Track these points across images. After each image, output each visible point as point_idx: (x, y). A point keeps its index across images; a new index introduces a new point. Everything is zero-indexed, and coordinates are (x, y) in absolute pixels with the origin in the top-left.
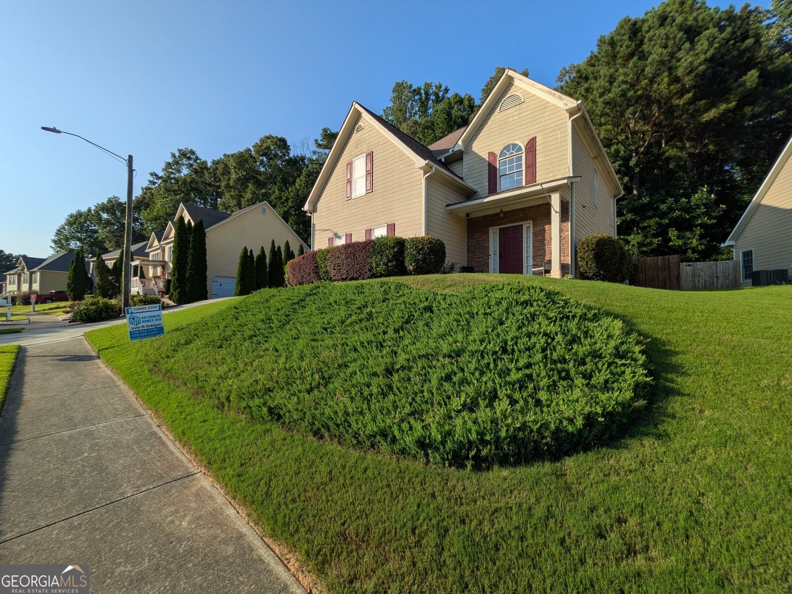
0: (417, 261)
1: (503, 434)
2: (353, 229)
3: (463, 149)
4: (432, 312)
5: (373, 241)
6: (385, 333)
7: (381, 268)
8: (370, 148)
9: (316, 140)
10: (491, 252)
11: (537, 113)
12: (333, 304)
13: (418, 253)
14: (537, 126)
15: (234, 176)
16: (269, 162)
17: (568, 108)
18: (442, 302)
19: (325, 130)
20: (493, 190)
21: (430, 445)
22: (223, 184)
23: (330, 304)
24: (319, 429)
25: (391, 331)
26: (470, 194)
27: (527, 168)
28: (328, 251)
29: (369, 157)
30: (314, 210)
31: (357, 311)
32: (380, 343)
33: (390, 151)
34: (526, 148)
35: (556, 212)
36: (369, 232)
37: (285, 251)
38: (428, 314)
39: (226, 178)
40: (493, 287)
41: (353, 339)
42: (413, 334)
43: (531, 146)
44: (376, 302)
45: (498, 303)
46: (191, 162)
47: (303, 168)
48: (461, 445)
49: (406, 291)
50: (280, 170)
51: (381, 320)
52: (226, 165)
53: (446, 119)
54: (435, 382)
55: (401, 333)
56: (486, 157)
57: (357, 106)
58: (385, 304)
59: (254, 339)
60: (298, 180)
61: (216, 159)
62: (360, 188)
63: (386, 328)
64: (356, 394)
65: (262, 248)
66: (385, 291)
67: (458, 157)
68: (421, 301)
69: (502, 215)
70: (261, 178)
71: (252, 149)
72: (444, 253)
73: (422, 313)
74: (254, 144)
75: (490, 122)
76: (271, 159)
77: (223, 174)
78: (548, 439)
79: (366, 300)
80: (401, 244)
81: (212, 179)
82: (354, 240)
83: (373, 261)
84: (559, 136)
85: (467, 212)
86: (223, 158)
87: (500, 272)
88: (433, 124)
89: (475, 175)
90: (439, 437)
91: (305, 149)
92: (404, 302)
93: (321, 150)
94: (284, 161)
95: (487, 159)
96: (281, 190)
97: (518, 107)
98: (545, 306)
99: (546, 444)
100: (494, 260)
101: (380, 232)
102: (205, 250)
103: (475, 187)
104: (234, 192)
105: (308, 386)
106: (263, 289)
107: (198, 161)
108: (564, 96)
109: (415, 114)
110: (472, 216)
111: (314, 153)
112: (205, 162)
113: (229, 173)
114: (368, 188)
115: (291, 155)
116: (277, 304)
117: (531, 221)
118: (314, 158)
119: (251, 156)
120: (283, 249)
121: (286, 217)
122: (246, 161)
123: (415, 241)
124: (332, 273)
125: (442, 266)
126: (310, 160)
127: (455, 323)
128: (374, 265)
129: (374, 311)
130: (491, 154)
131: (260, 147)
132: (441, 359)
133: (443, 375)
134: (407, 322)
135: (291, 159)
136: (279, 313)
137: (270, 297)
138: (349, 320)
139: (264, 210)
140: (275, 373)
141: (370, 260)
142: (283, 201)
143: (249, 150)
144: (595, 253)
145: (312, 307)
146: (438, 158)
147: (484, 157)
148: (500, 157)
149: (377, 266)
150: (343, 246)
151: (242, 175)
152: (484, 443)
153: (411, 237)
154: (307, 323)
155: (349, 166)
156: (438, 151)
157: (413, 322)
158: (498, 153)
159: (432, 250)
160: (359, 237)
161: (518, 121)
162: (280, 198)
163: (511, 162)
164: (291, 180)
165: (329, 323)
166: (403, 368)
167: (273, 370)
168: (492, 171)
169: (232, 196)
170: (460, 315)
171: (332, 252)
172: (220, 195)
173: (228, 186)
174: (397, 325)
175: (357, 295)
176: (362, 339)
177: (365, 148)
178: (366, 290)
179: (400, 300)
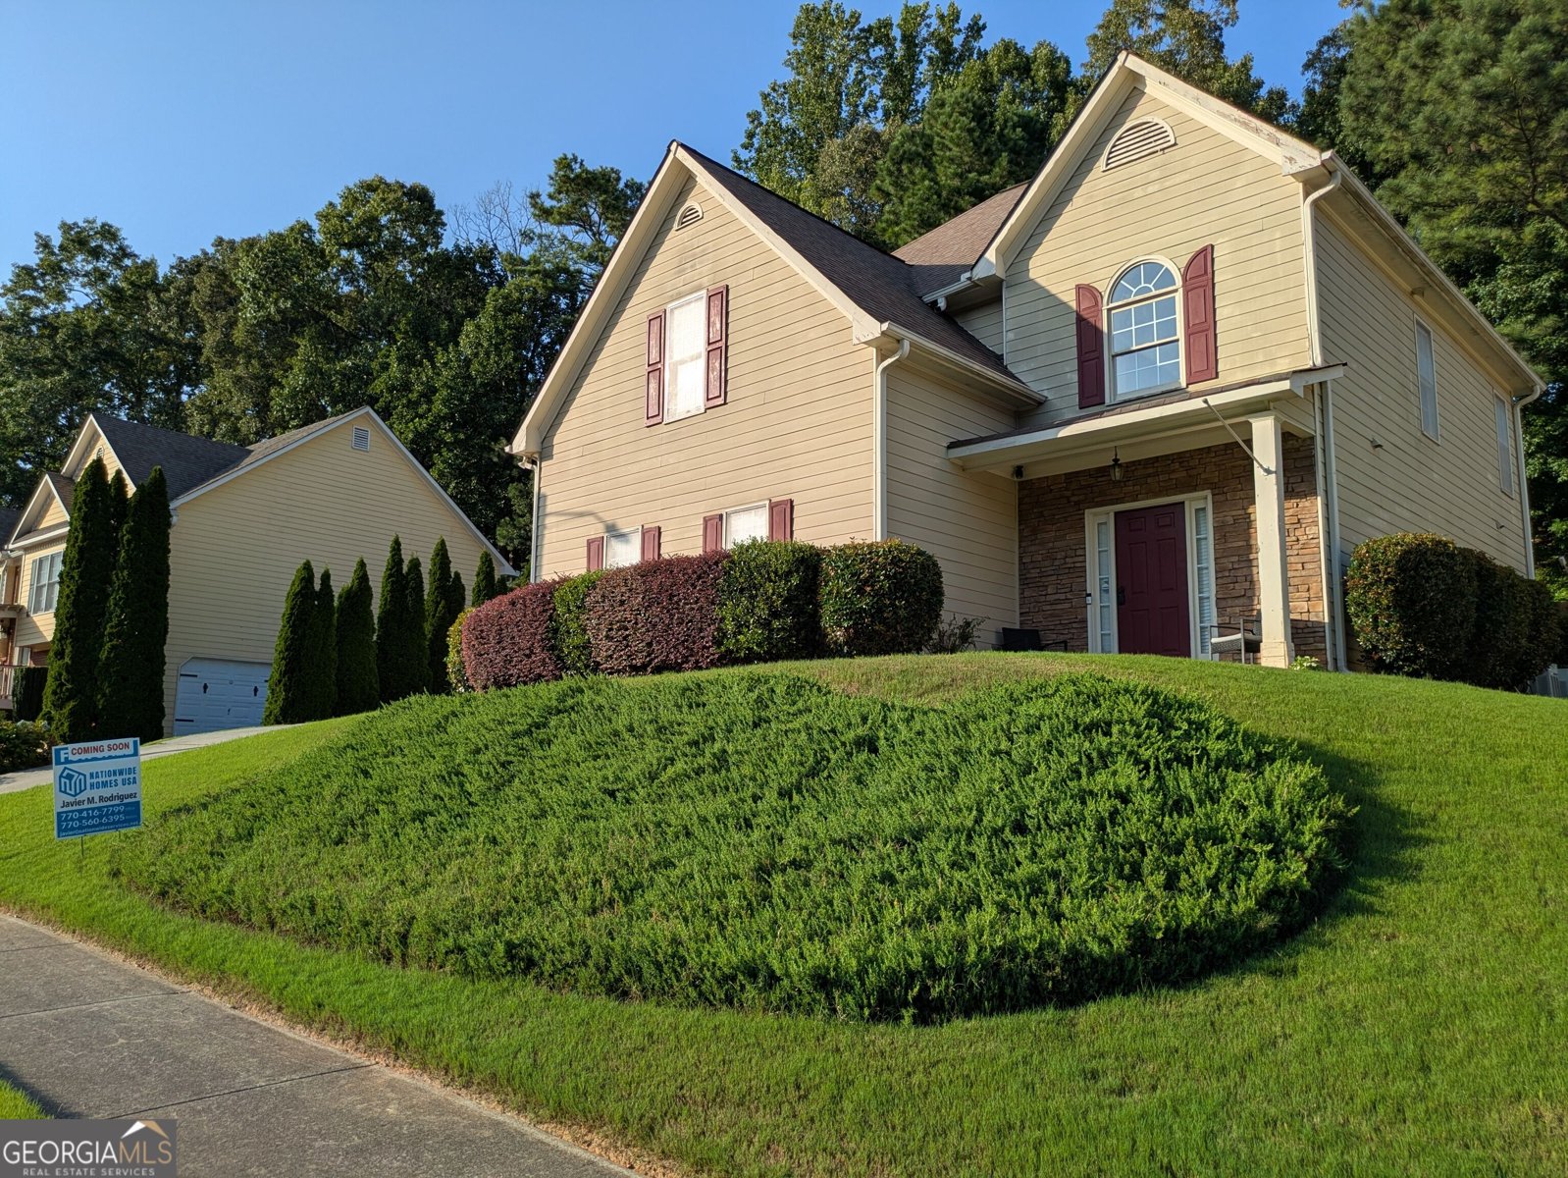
0: (856, 615)
1: (971, 957)
2: (667, 514)
3: (1001, 274)
4: (874, 750)
5: (727, 556)
6: (756, 798)
7: (752, 636)
8: (720, 276)
9: (534, 196)
10: (1092, 585)
11: (1212, 178)
12: (626, 735)
13: (860, 590)
14: (1213, 215)
15: (249, 314)
16: (369, 267)
17: (1295, 169)
18: (901, 727)
19: (565, 164)
20: (1092, 394)
21: (837, 983)
22: (210, 340)
23: (616, 734)
24: (619, 980)
25: (771, 796)
26: (1024, 411)
27: (1188, 335)
28: (590, 583)
29: (716, 301)
30: (544, 451)
31: (687, 750)
32: (745, 820)
33: (780, 287)
34: (1185, 280)
35: (1268, 471)
36: (715, 524)
37: (432, 573)
38: (864, 756)
39: (222, 318)
40: (1034, 690)
41: (680, 812)
42: (823, 800)
43: (1201, 271)
44: (737, 728)
45: (1031, 729)
46: (102, 265)
47: (486, 288)
48: (893, 978)
49: (815, 699)
50: (408, 291)
51: (747, 770)
52: (223, 276)
53: (970, 131)
54: (858, 886)
55: (796, 798)
56: (1070, 298)
57: (682, 155)
58: (759, 732)
59: (430, 820)
60: (469, 327)
61: (187, 257)
62: (687, 389)
63: (761, 787)
64: (694, 912)
65: (362, 565)
66: (759, 700)
67: (988, 295)
68: (849, 725)
69: (1117, 474)
70: (342, 320)
71: (315, 225)
72: (937, 592)
73: (851, 754)
74: (321, 207)
75: (1079, 198)
76: (379, 257)
77: (212, 306)
78: (1058, 970)
79: (711, 723)
80: (809, 562)
81: (174, 322)
82: (668, 551)
83: (727, 613)
84: (1278, 245)
85: (1018, 463)
86: (211, 250)
87: (1123, 648)
88: (928, 146)
89: (1039, 351)
90: (854, 963)
91: (494, 224)
92: (808, 728)
93: (548, 228)
94: (421, 263)
95: (1074, 305)
96: (408, 360)
97: (1158, 159)
98: (1138, 736)
99: (1053, 978)
100: (1102, 612)
101: (749, 528)
102: (165, 571)
103: (1036, 386)
104: (247, 364)
105: (589, 903)
106: (413, 699)
107: (128, 262)
108: (1284, 137)
109: (871, 107)
110: (1031, 474)
111: (527, 236)
112: (149, 266)
113: (233, 301)
114: (714, 392)
115: (447, 244)
116: (471, 735)
117: (1208, 493)
118: (526, 252)
119: (311, 247)
120: (426, 568)
121: (423, 449)
122: (295, 264)
123: (854, 557)
124: (603, 649)
125: (930, 630)
126: (513, 260)
127: (923, 775)
128: (730, 627)
129: (730, 748)
130: (1084, 290)
131: (342, 218)
132: (879, 845)
133: (877, 873)
134: (813, 773)
135: (445, 256)
136: (482, 758)
137: (446, 718)
138: (670, 771)
139: (361, 438)
140: (507, 883)
141: (717, 613)
142: (414, 396)
143: (307, 228)
144: (1397, 591)
145: (566, 743)
146: (928, 299)
147: (1064, 298)
148: (1111, 299)
149: (740, 628)
150: (636, 568)
151: (279, 311)
152: (935, 972)
153: (840, 543)
154: (562, 780)
155: (656, 324)
156: (931, 270)
157: (825, 774)
158: (1104, 287)
159: (899, 584)
160: (684, 543)
161: (1159, 197)
162: (406, 386)
163: (1144, 316)
164: (445, 325)
165: (618, 779)
166: (795, 864)
167: (501, 878)
168: (1090, 341)
169: (238, 380)
170: (938, 756)
171: (598, 586)
172: (192, 373)
173: (227, 348)
174: (788, 781)
175: (685, 709)
176: (703, 811)
177: (706, 276)
178: (709, 698)
179: (797, 724)
